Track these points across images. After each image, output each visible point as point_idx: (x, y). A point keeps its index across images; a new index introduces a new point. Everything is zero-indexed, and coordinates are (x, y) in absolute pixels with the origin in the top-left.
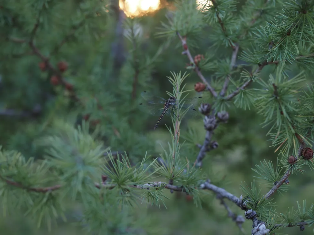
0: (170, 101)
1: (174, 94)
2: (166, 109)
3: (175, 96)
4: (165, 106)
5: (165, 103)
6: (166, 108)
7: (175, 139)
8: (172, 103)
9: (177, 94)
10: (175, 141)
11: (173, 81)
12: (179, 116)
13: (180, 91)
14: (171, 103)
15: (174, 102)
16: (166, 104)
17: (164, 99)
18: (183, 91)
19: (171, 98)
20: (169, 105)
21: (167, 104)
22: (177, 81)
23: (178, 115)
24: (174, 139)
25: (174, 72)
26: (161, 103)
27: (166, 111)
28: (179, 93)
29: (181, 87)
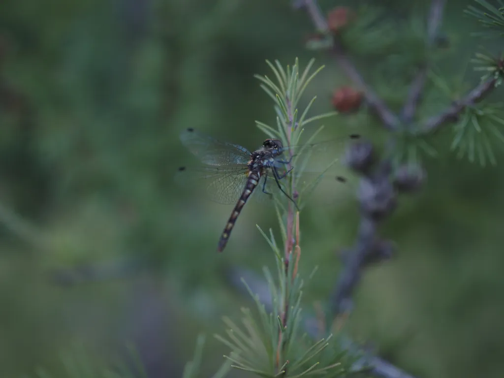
0: (263, 156)
1: (280, 129)
2: (254, 182)
3: (281, 135)
4: (251, 172)
5: (250, 162)
6: (251, 178)
7: (287, 265)
8: (272, 160)
9: (289, 130)
10: (286, 271)
11: (276, 88)
12: (296, 196)
13: (298, 120)
14: (265, 163)
15: (279, 154)
16: (253, 163)
17: (245, 150)
18: (307, 118)
19: (268, 144)
20: (261, 168)
21: (255, 166)
22: (286, 88)
23: (293, 192)
24: (283, 267)
25: (277, 62)
26: (238, 162)
27: (254, 186)
28: (296, 124)
29: (300, 107)
